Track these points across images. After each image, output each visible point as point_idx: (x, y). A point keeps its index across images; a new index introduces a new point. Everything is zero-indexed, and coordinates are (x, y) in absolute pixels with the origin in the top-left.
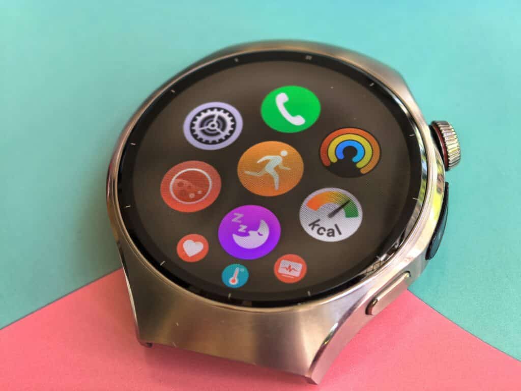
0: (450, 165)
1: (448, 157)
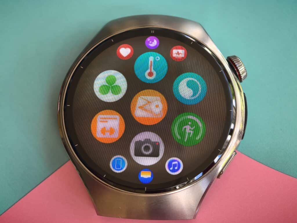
0: (242, 79)
1: (240, 75)
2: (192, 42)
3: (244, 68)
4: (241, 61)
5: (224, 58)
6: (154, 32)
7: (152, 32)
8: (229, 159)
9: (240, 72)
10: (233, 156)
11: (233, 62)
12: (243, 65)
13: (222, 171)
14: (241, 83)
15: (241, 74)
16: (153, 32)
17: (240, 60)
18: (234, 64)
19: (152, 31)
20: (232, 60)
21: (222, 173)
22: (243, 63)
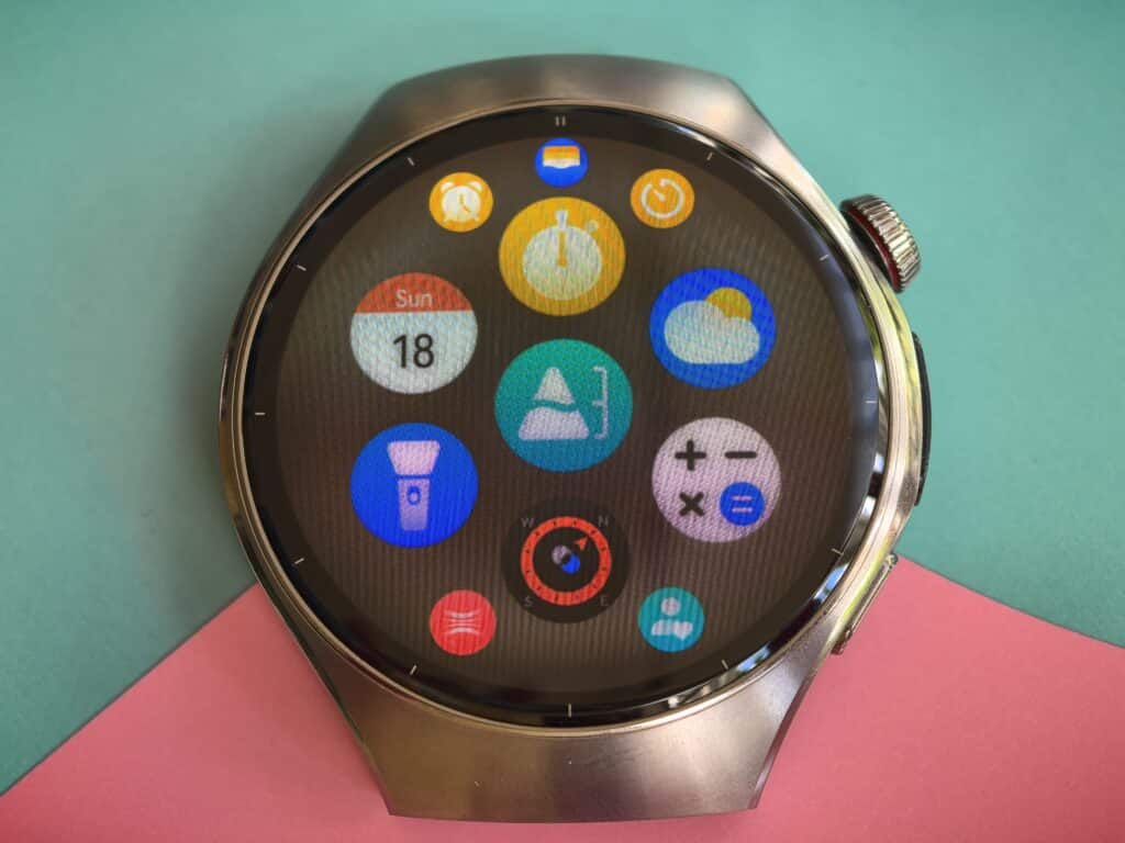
0: (903, 280)
1: (893, 263)
2: (711, 154)
3: (908, 238)
4: (893, 214)
5: (832, 205)
6: (567, 120)
7: (557, 123)
8: (874, 582)
9: (895, 254)
10: (887, 569)
11: (864, 219)
12: (902, 227)
13: (848, 627)
14: (900, 295)
15: (898, 261)
16: (561, 121)
17: (888, 209)
18: (870, 225)
19: (557, 119)
20: (862, 211)
21: (850, 635)
22: (901, 220)
